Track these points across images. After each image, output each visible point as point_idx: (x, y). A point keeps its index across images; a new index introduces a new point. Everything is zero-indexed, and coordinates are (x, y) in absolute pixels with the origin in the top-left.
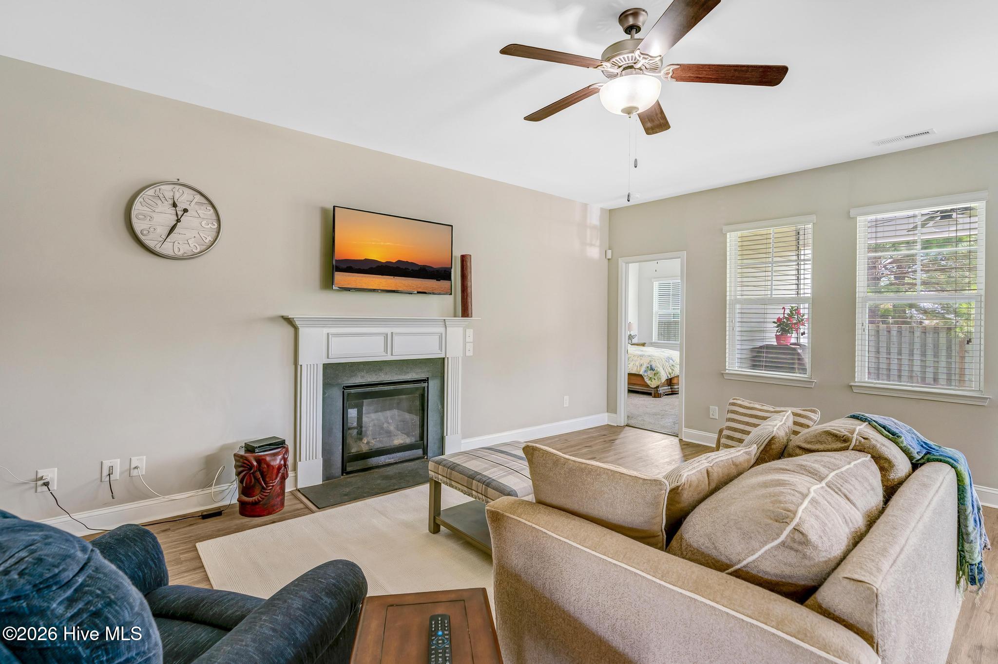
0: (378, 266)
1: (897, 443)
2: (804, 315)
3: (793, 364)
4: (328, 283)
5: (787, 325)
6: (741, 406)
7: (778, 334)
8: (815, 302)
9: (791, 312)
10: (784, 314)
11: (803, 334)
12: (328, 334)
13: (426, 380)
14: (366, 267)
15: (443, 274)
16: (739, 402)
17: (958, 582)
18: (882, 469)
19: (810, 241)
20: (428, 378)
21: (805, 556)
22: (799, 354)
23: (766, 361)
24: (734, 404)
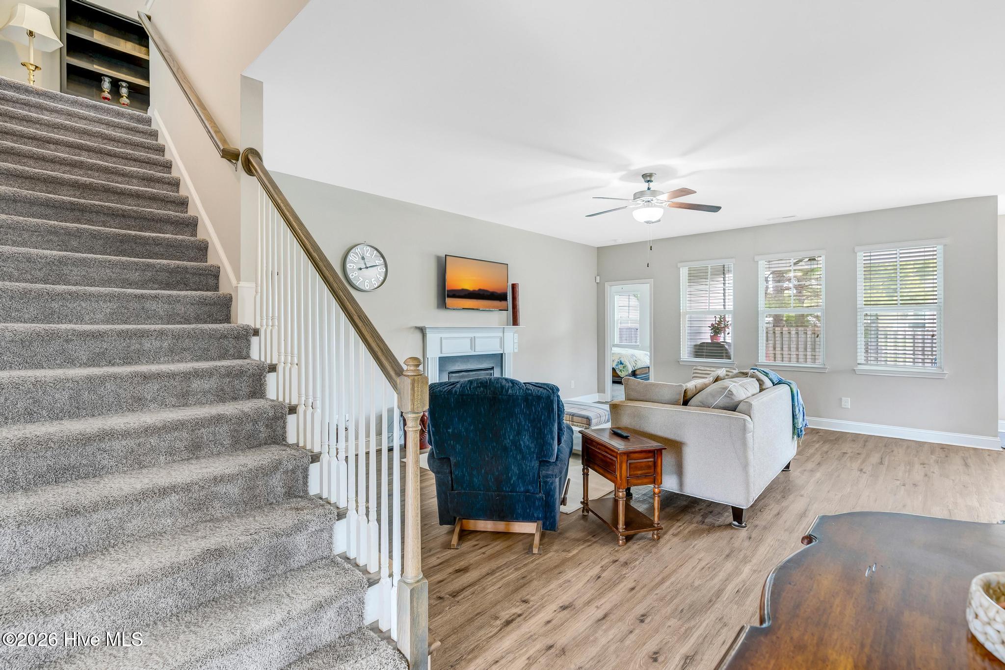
0: (469, 294)
1: (767, 376)
2: (728, 321)
3: (722, 353)
4: (442, 304)
5: (718, 329)
6: (699, 370)
7: (712, 335)
8: (735, 313)
9: (720, 319)
10: (715, 321)
11: (728, 334)
12: (441, 338)
13: (492, 368)
14: (462, 294)
15: (502, 297)
16: (698, 368)
17: (793, 438)
18: (760, 385)
19: (732, 269)
20: (493, 367)
21: (732, 399)
22: (726, 350)
23: (706, 352)
24: (695, 369)
